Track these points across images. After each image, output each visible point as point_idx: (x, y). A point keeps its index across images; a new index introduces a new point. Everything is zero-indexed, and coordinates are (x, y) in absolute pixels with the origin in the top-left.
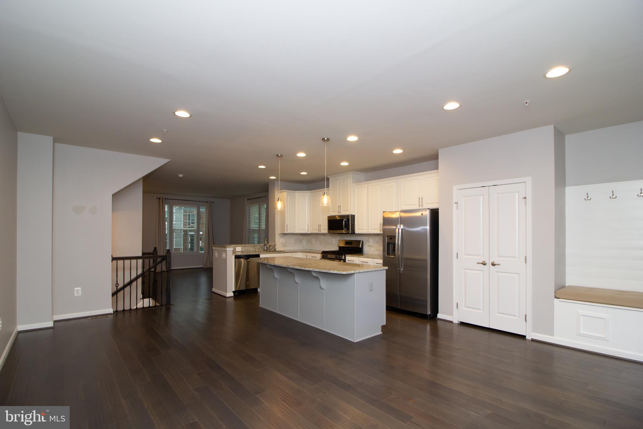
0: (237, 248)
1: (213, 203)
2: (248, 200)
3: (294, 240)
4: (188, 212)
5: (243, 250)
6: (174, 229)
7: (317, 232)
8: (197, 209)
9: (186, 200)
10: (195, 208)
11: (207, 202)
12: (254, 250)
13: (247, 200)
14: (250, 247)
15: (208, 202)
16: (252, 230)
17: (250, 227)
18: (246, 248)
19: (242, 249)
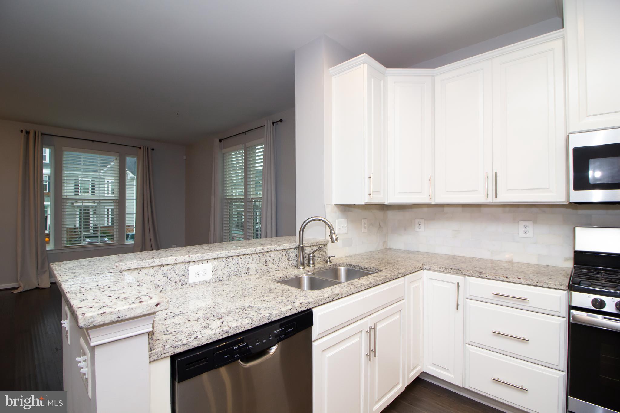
0: (193, 269)
1: (153, 149)
2: (220, 141)
3: (366, 225)
4: (99, 165)
5: (220, 273)
6: (65, 197)
7: (478, 198)
8: (120, 160)
9: (93, 141)
10: (114, 158)
11: (140, 148)
12: (264, 267)
13: (218, 141)
14: (251, 260)
15: (142, 147)
16: (229, 199)
17: (225, 195)
18: (231, 265)
19: (214, 271)
